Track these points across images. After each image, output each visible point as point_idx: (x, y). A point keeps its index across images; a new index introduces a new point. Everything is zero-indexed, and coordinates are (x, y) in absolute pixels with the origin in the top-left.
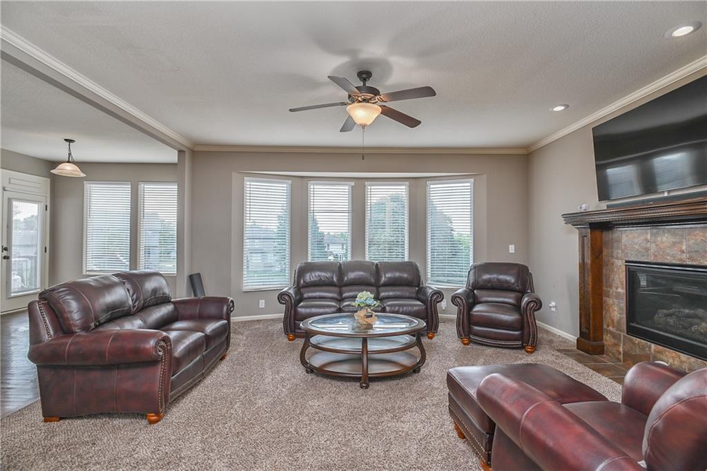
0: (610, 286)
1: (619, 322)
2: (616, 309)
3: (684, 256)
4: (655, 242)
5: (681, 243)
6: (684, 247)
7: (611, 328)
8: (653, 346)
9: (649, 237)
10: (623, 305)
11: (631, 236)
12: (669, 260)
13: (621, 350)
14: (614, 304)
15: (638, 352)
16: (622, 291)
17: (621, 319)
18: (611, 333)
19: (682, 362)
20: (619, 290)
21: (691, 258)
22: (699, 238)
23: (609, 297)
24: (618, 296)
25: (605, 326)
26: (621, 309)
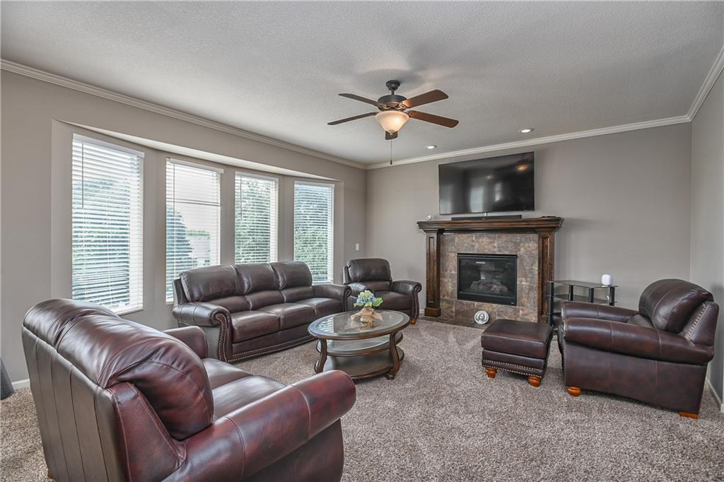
0: (446, 270)
1: (452, 293)
2: (450, 284)
3: (495, 250)
4: (478, 242)
5: (494, 242)
6: (495, 245)
7: (446, 297)
8: (476, 303)
9: (474, 239)
10: (456, 281)
11: (462, 238)
12: (487, 252)
13: (454, 310)
14: (449, 281)
15: (466, 308)
16: (455, 272)
17: (453, 290)
18: (446, 301)
19: (493, 308)
20: (453, 272)
21: (499, 251)
22: (504, 240)
23: (444, 277)
24: (452, 276)
25: (441, 297)
26: (453, 284)
